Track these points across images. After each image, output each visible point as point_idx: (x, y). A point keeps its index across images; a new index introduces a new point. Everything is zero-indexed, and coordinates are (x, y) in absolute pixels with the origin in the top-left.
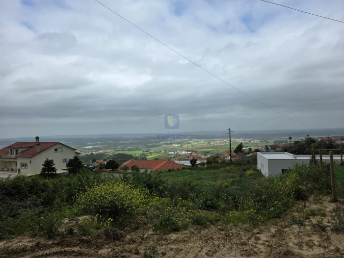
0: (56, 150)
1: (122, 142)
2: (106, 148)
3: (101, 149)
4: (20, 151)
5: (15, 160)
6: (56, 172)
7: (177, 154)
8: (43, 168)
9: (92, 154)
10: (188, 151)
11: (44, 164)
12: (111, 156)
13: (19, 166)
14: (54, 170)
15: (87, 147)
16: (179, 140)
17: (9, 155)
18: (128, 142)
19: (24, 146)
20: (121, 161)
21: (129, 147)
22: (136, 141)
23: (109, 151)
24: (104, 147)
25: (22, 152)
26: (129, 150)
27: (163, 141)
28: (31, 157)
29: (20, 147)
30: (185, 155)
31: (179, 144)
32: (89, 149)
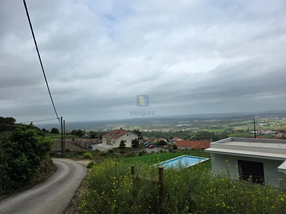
0: (127, 135)
1: (207, 121)
2: (193, 126)
3: (188, 127)
4: (113, 135)
5: (111, 140)
6: (125, 146)
7: (260, 133)
8: (120, 144)
9: (181, 131)
10: (273, 130)
11: (120, 142)
12: (195, 133)
13: (112, 143)
14: (125, 145)
15: (178, 125)
16: (266, 119)
17: (109, 137)
18: (212, 121)
19: (115, 133)
20: (203, 138)
21: (212, 126)
22: (219, 121)
23: (195, 128)
24: (191, 126)
25: (114, 135)
26: (213, 128)
27: (247, 120)
28: (116, 139)
29: (113, 133)
30: (270, 134)
31: (265, 123)
32: (179, 127)
